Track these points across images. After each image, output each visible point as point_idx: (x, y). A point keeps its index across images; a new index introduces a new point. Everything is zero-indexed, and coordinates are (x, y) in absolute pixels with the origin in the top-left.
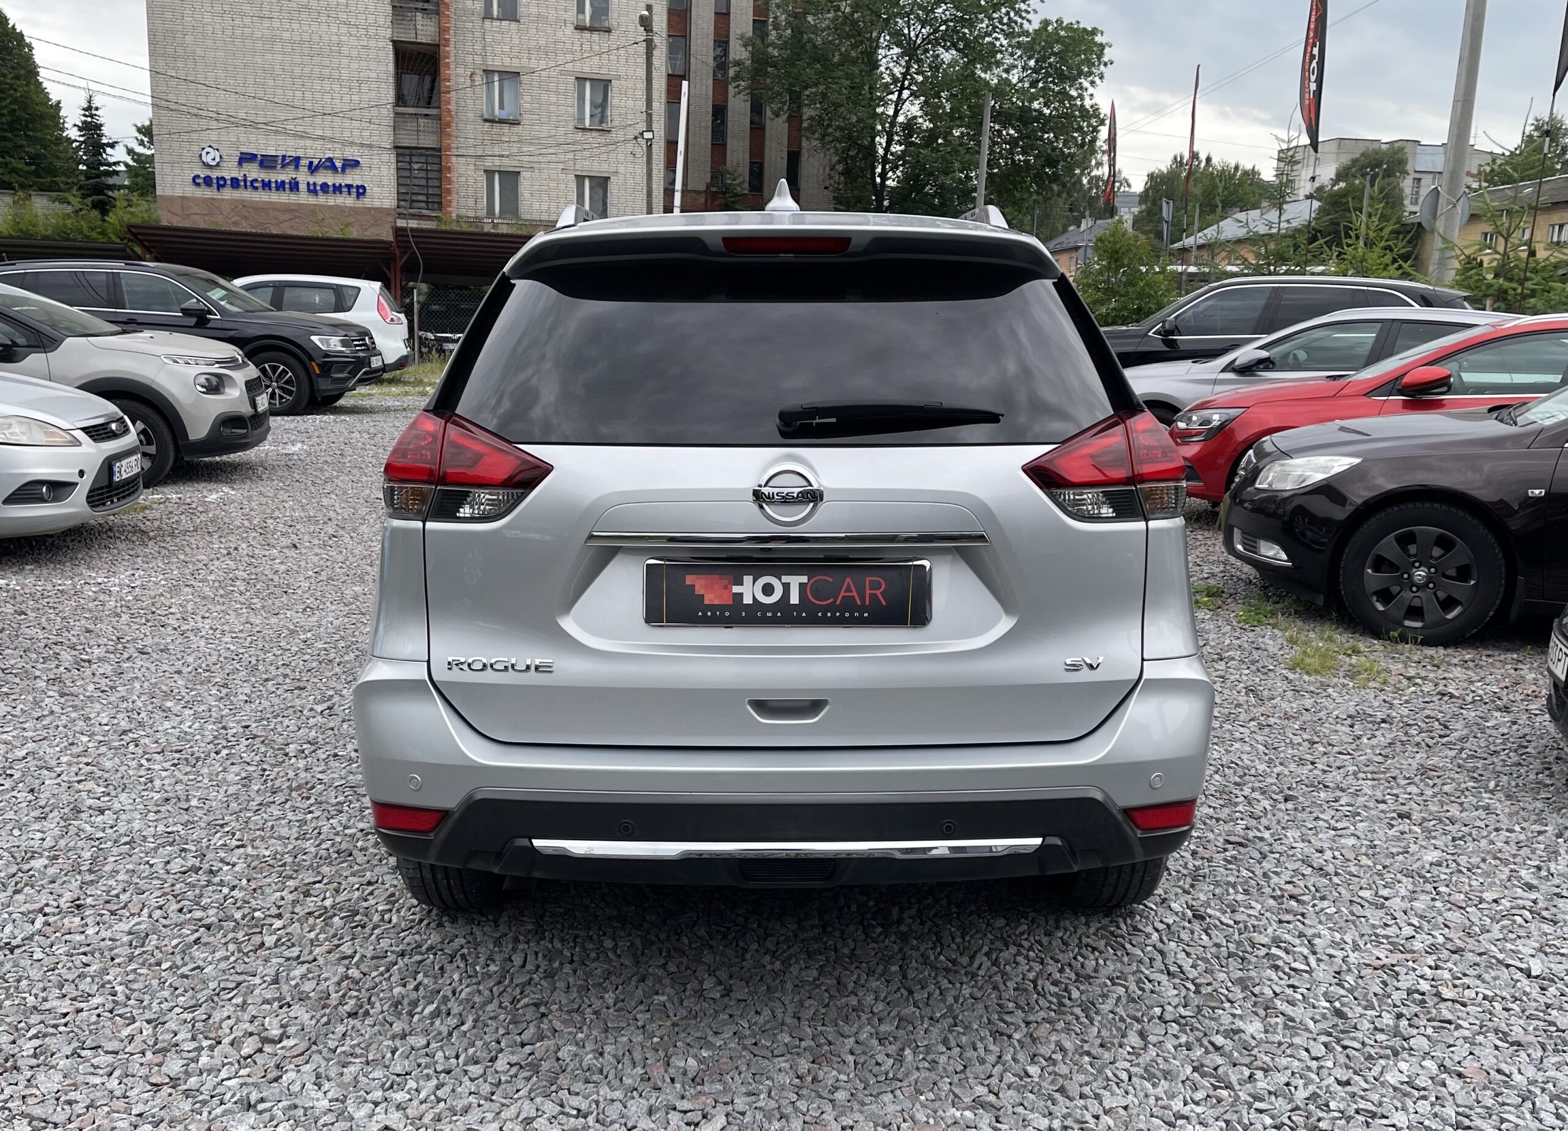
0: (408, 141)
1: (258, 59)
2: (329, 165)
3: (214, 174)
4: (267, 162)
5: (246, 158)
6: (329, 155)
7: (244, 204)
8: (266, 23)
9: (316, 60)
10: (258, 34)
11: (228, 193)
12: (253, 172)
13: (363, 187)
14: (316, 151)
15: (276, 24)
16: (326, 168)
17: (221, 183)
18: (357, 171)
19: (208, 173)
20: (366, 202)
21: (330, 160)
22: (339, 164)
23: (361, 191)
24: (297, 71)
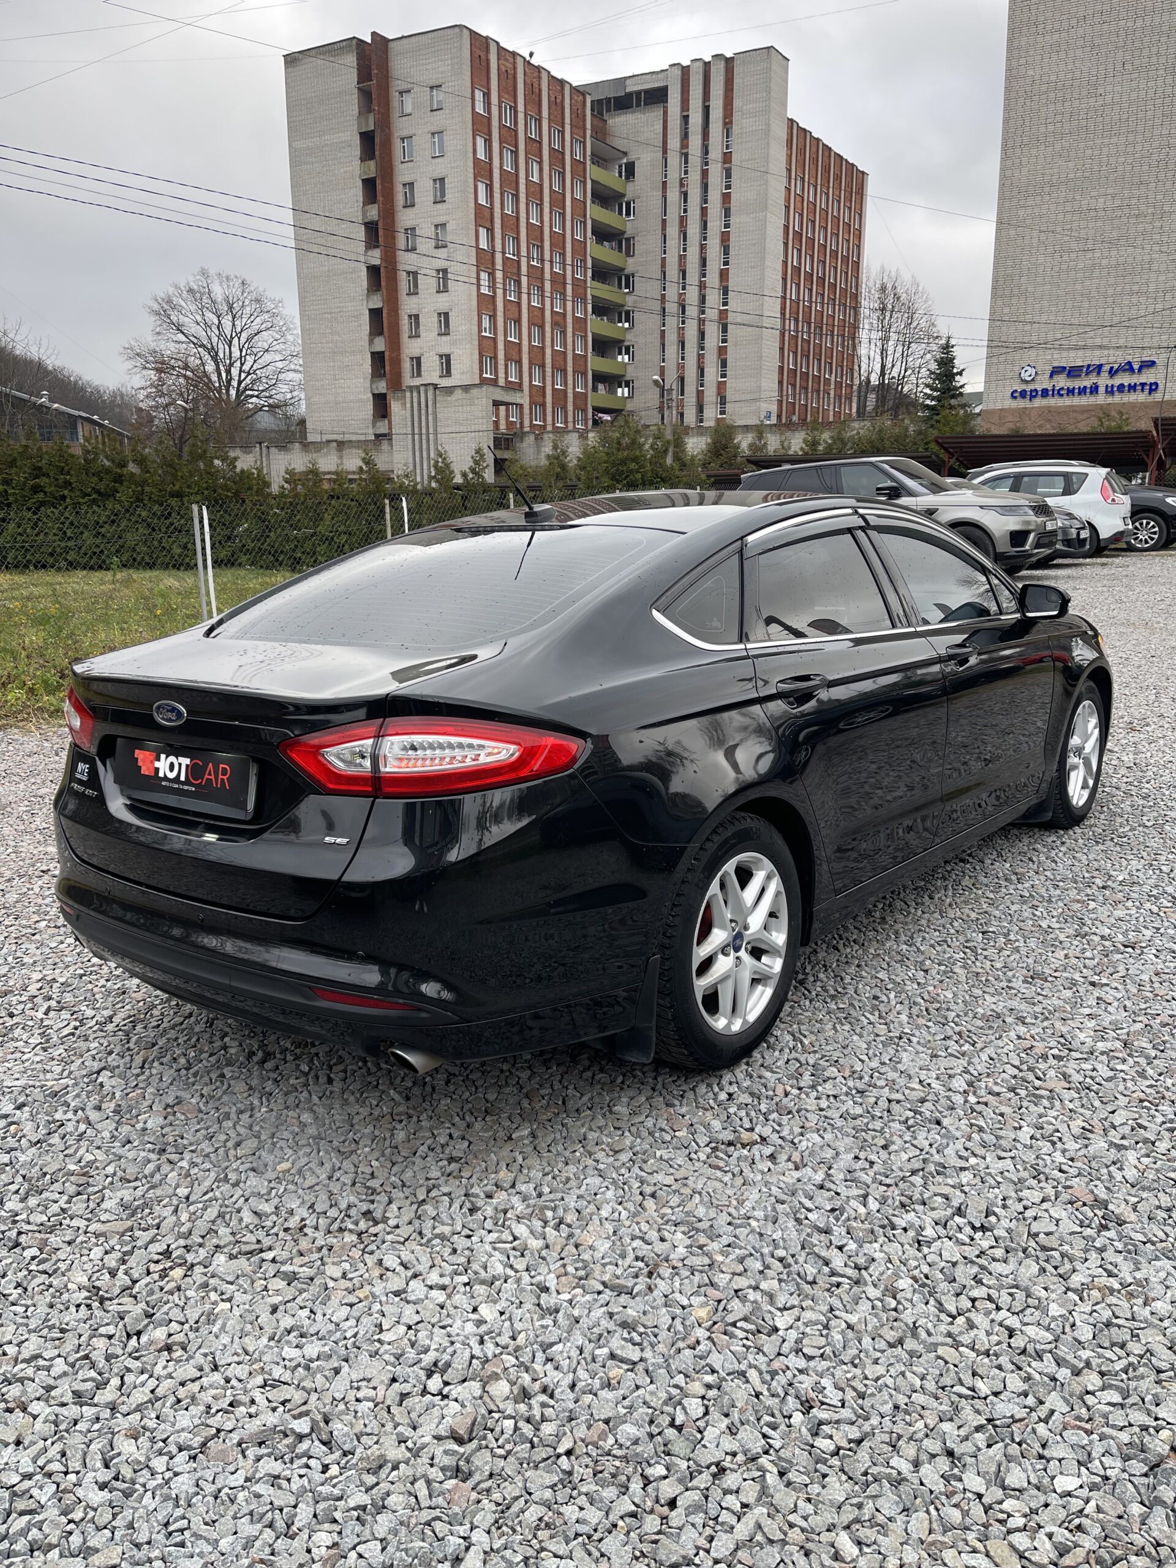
1: (1078, 287)
2: (1129, 368)
3: (1028, 388)
4: (1073, 372)
5: (1056, 371)
6: (1129, 358)
7: (1049, 409)
8: (1089, 255)
9: (1128, 279)
10: (1081, 265)
11: (1038, 402)
12: (1062, 382)
13: (1156, 384)
14: (1118, 358)
15: (1097, 254)
16: (1125, 370)
17: (1034, 394)
18: (1152, 370)
19: (1024, 387)
20: (1158, 396)
21: (1129, 363)
22: (1136, 367)
23: (1153, 387)
24: (1110, 291)
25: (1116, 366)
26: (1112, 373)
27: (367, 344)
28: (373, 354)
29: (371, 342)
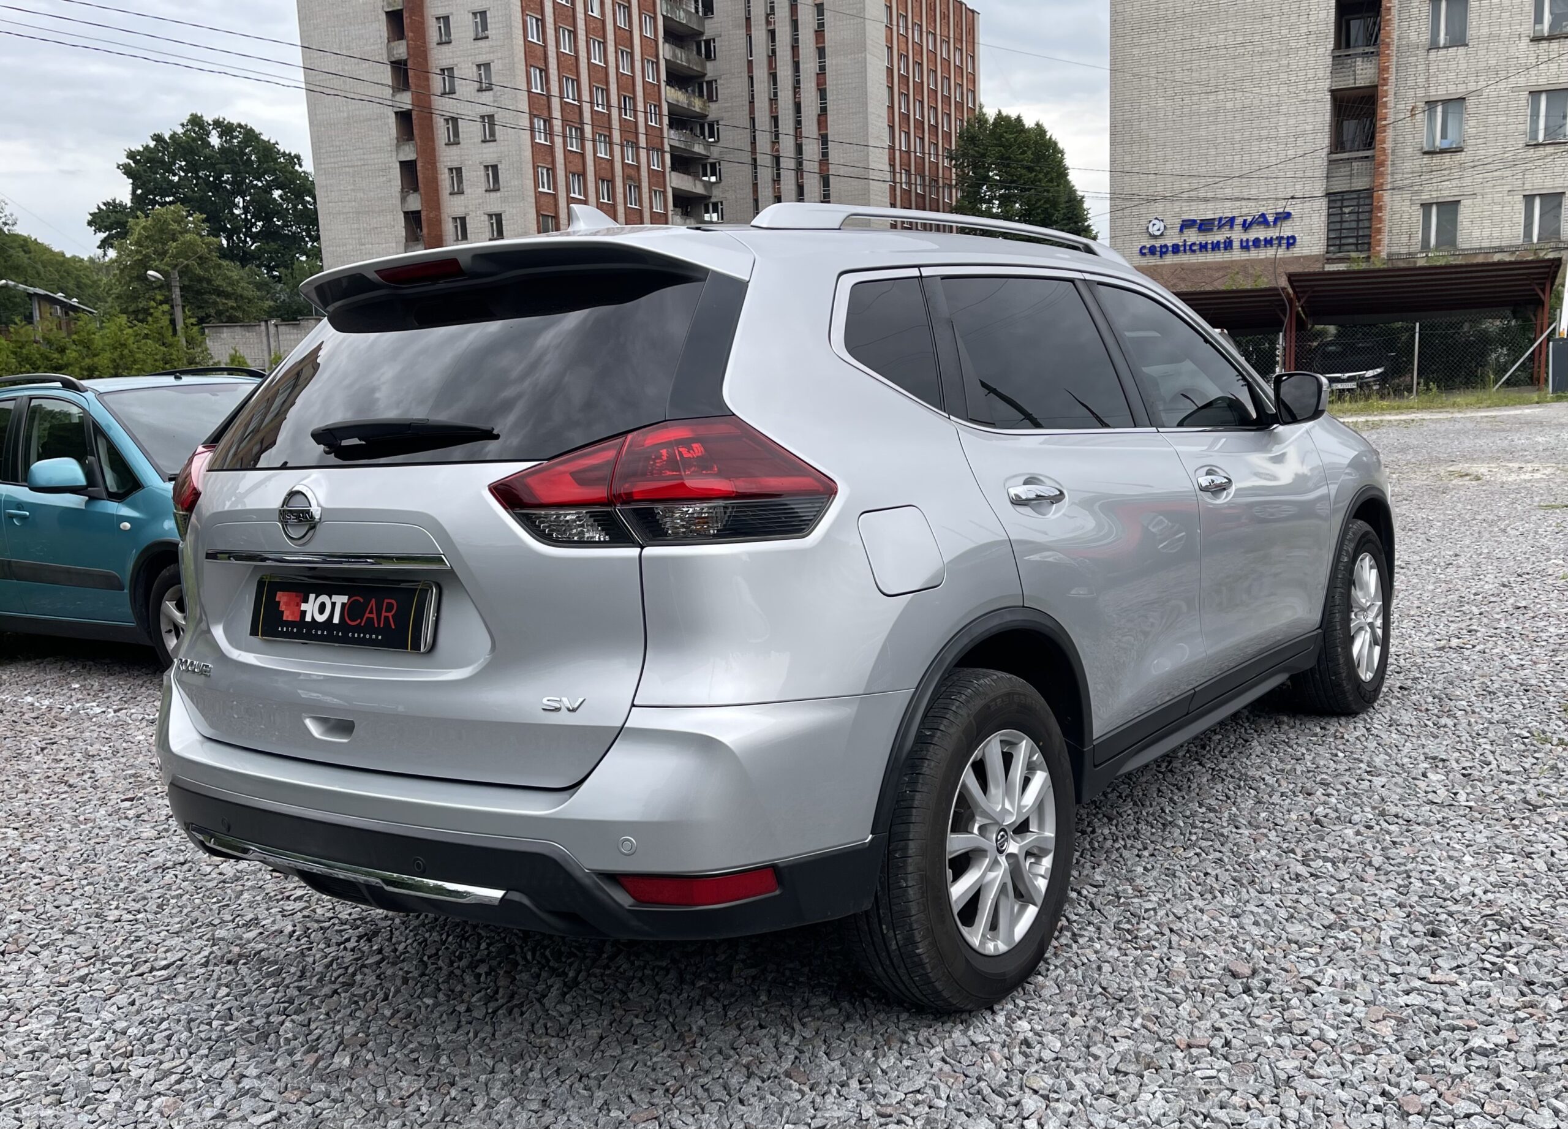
0: (1339, 186)
1: (1203, 133)
2: (1262, 220)
3: (1158, 243)
4: (1205, 226)
5: (1186, 225)
6: (1262, 210)
7: (1182, 267)
8: (1212, 97)
9: (1255, 124)
10: (1204, 109)
11: (1170, 259)
12: (1193, 236)
13: (1293, 238)
14: (1251, 210)
15: (1221, 97)
16: (1259, 224)
17: (1163, 251)
18: (1288, 223)
19: (1153, 242)
20: (1296, 251)
21: (1263, 215)
22: (1271, 219)
23: (1291, 242)
24: (1238, 137)
25: (1249, 219)
26: (1246, 226)
27: (399, 202)
28: (406, 213)
29: (403, 199)
